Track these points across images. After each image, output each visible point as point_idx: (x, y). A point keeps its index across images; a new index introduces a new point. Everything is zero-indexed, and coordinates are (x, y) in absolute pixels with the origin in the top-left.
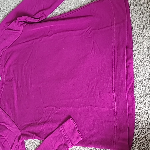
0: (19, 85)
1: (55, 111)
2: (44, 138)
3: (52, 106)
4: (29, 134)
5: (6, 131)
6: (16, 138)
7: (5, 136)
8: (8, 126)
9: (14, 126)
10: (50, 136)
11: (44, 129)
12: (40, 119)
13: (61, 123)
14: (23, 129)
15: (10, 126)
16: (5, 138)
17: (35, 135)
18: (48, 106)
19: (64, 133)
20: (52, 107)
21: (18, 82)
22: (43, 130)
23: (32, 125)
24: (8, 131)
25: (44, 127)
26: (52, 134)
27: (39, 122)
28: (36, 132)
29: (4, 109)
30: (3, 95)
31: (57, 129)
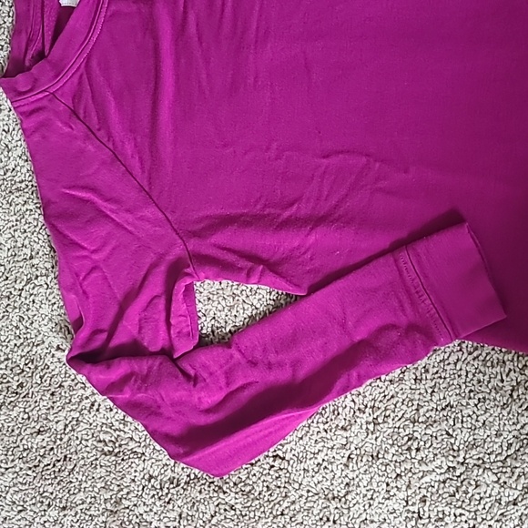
0: (192, 29)
1: (377, 179)
2: (306, 286)
3: (367, 155)
4: (230, 258)
5: (103, 230)
6: (154, 266)
7: (93, 248)
8: (114, 207)
9: (150, 212)
10: (340, 284)
11: (308, 250)
12: (292, 204)
13: (403, 234)
14: (195, 234)
15: (128, 211)
16: (95, 257)
17: (262, 266)
18: (342, 152)
19: (418, 280)
20: (364, 159)
21: (185, 12)
22: (304, 253)
23: (247, 224)
24: (109, 227)
25: (312, 239)
26: (351, 277)
27: (286, 214)
28: (264, 256)
29: (99, 130)
30: (94, 63)
31: (381, 260)
